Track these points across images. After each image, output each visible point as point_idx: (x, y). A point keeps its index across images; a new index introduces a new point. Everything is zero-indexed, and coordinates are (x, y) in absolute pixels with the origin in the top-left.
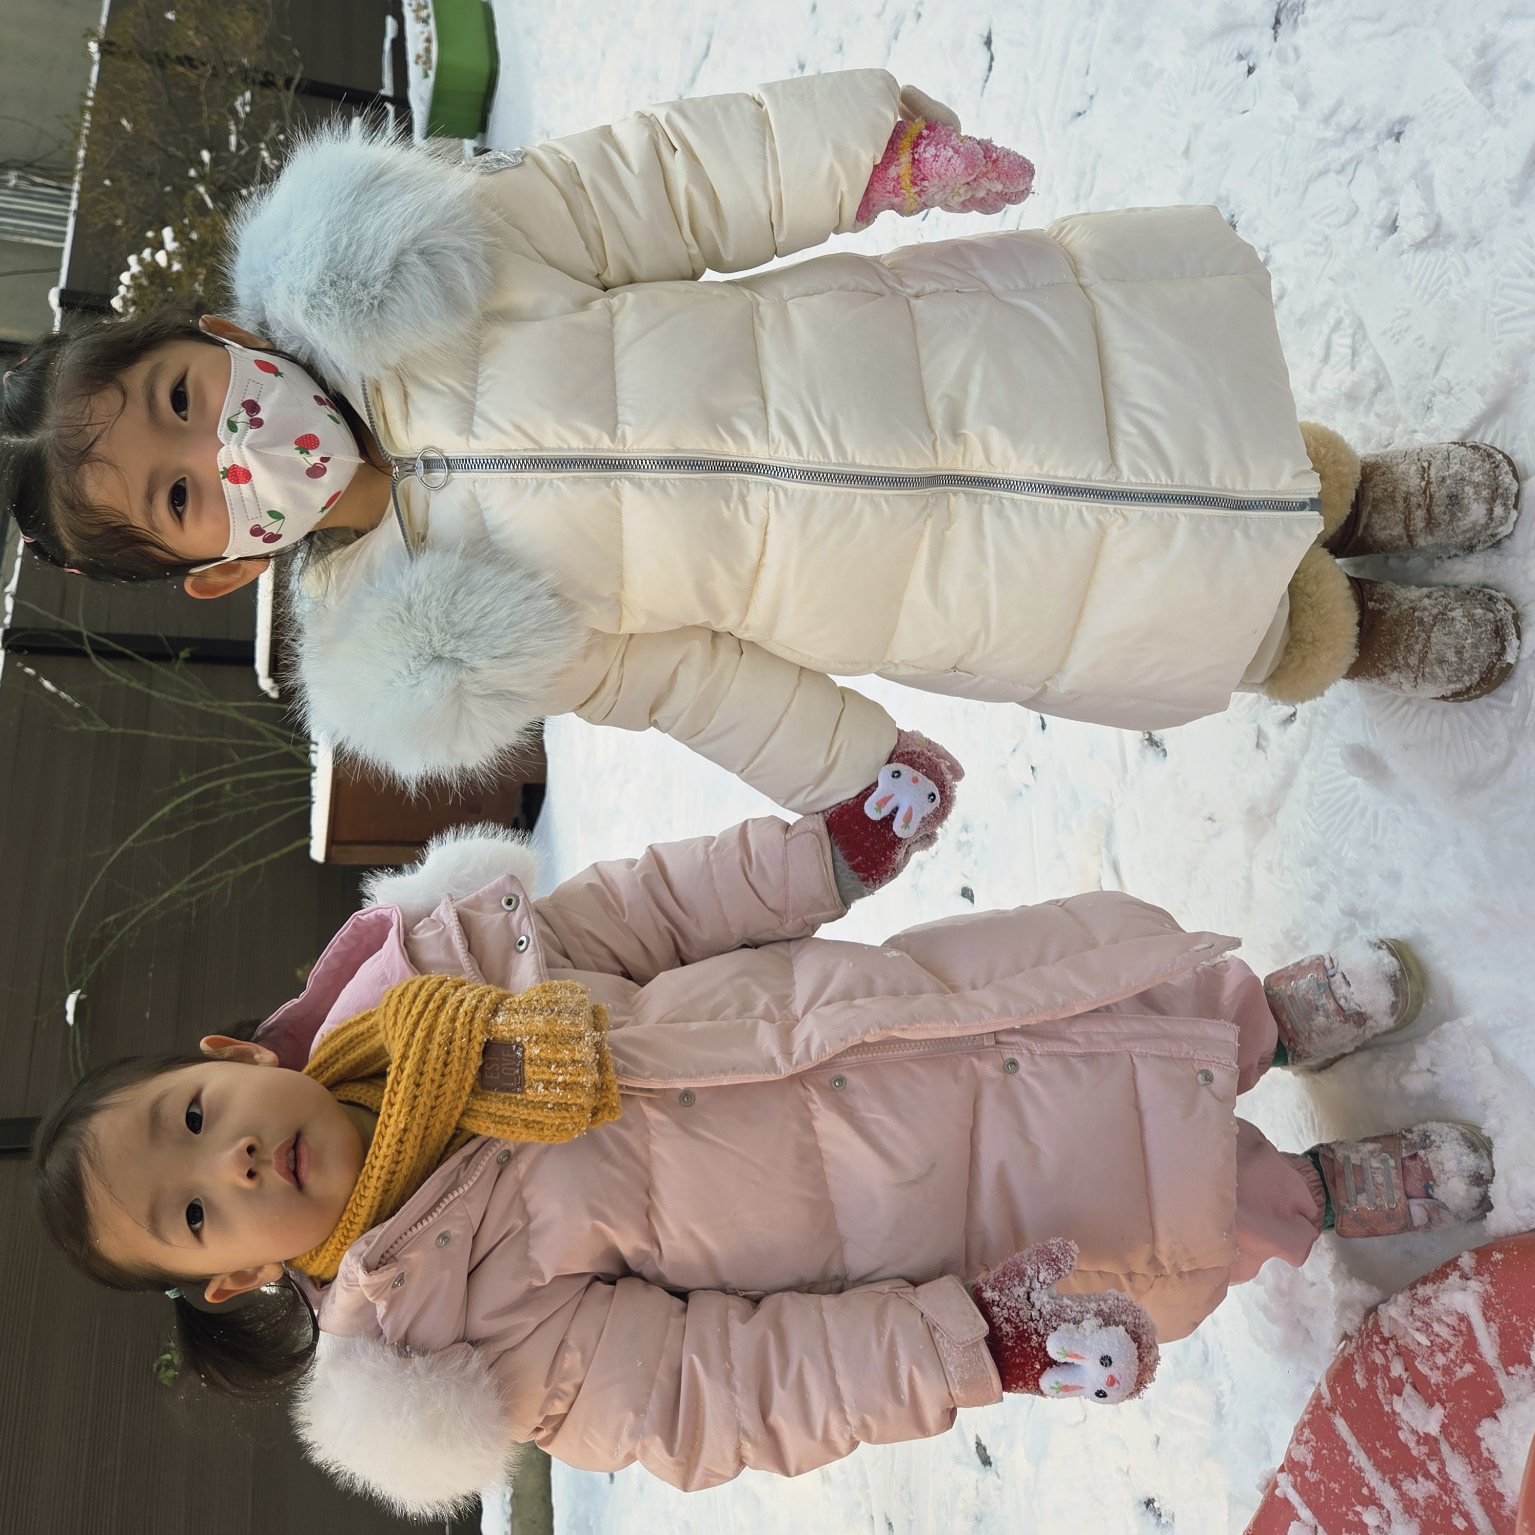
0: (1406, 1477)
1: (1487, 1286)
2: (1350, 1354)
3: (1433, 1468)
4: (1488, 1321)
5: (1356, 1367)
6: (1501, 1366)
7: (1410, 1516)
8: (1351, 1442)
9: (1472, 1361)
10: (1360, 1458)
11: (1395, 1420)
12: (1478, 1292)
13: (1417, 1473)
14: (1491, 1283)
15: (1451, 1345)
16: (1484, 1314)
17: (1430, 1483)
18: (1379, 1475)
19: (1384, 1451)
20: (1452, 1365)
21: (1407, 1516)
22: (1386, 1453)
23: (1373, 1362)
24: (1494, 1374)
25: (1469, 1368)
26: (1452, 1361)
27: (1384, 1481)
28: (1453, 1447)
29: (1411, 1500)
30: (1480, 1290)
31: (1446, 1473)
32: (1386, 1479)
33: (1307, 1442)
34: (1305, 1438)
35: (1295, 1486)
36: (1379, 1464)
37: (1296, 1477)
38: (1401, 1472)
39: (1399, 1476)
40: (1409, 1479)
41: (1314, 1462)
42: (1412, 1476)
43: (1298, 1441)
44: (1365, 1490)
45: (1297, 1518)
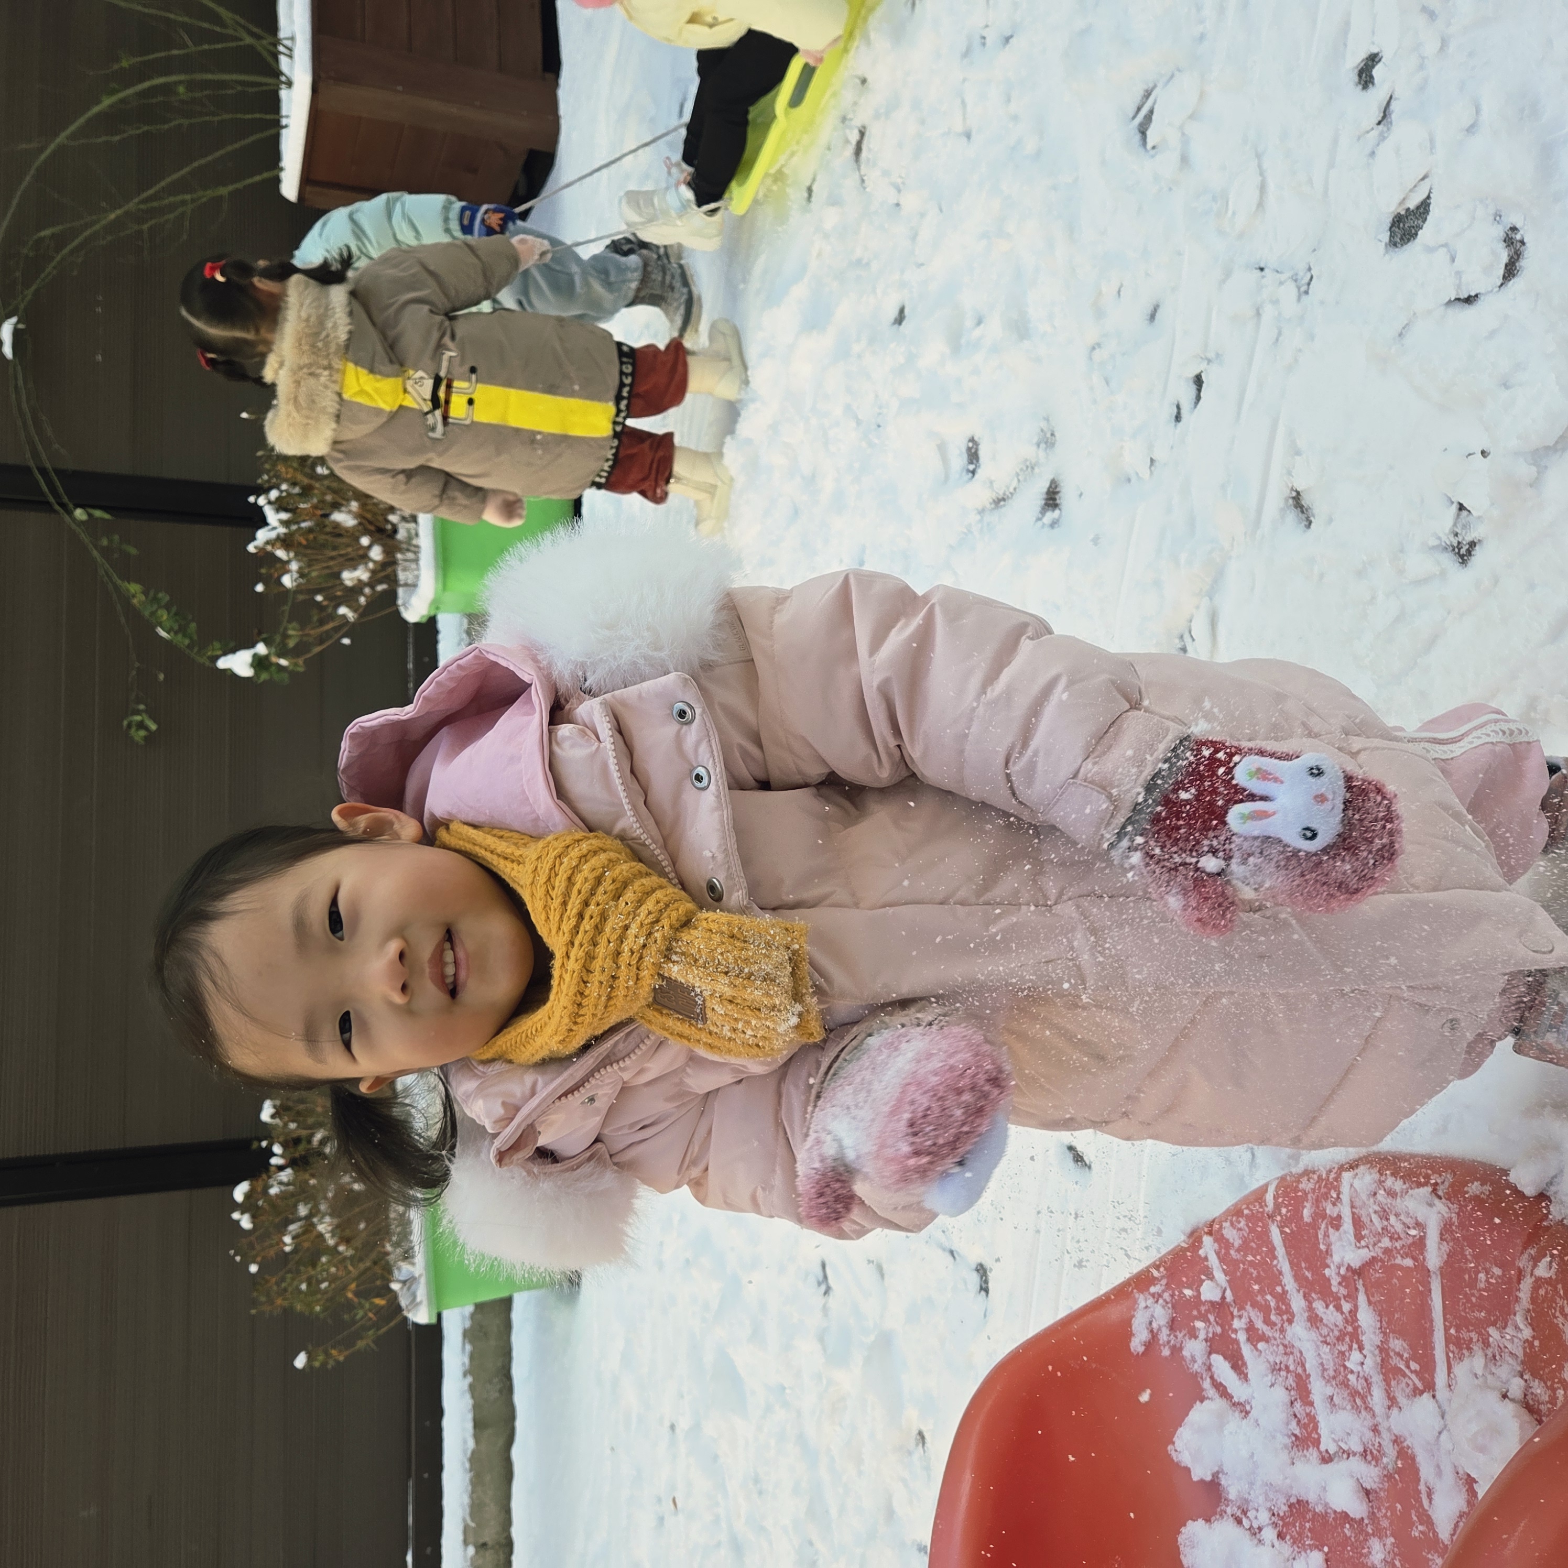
0: (1319, 1299)
1: (1453, 1215)
2: (1304, 1190)
3: (1346, 1307)
4: (1441, 1239)
5: (1307, 1205)
6: (1438, 1273)
7: (1312, 1326)
8: (1280, 1251)
9: (1415, 1259)
10: (1283, 1263)
11: (1326, 1258)
12: (1443, 1216)
13: (1331, 1302)
14: (1458, 1214)
15: (1400, 1238)
16: (1441, 1234)
17: (1339, 1314)
18: (1296, 1285)
19: (1307, 1273)
20: (1394, 1252)
21: (1309, 1324)
22: (1308, 1274)
23: (1325, 1210)
24: (1429, 1276)
25: (1408, 1262)
26: (1396, 1248)
27: (1299, 1291)
28: (1370, 1303)
29: (1317, 1315)
30: (1446, 1215)
31: (1356, 1316)
32: (1301, 1292)
33: (1240, 1229)
34: (1239, 1226)
35: (1218, 1254)
36: (1298, 1277)
37: (1220, 1248)
38: (1316, 1294)
39: (1313, 1295)
40: (1321, 1302)
41: (1240, 1246)
42: (1325, 1302)
43: (1232, 1224)
44: (1279, 1289)
45: (1211, 1277)
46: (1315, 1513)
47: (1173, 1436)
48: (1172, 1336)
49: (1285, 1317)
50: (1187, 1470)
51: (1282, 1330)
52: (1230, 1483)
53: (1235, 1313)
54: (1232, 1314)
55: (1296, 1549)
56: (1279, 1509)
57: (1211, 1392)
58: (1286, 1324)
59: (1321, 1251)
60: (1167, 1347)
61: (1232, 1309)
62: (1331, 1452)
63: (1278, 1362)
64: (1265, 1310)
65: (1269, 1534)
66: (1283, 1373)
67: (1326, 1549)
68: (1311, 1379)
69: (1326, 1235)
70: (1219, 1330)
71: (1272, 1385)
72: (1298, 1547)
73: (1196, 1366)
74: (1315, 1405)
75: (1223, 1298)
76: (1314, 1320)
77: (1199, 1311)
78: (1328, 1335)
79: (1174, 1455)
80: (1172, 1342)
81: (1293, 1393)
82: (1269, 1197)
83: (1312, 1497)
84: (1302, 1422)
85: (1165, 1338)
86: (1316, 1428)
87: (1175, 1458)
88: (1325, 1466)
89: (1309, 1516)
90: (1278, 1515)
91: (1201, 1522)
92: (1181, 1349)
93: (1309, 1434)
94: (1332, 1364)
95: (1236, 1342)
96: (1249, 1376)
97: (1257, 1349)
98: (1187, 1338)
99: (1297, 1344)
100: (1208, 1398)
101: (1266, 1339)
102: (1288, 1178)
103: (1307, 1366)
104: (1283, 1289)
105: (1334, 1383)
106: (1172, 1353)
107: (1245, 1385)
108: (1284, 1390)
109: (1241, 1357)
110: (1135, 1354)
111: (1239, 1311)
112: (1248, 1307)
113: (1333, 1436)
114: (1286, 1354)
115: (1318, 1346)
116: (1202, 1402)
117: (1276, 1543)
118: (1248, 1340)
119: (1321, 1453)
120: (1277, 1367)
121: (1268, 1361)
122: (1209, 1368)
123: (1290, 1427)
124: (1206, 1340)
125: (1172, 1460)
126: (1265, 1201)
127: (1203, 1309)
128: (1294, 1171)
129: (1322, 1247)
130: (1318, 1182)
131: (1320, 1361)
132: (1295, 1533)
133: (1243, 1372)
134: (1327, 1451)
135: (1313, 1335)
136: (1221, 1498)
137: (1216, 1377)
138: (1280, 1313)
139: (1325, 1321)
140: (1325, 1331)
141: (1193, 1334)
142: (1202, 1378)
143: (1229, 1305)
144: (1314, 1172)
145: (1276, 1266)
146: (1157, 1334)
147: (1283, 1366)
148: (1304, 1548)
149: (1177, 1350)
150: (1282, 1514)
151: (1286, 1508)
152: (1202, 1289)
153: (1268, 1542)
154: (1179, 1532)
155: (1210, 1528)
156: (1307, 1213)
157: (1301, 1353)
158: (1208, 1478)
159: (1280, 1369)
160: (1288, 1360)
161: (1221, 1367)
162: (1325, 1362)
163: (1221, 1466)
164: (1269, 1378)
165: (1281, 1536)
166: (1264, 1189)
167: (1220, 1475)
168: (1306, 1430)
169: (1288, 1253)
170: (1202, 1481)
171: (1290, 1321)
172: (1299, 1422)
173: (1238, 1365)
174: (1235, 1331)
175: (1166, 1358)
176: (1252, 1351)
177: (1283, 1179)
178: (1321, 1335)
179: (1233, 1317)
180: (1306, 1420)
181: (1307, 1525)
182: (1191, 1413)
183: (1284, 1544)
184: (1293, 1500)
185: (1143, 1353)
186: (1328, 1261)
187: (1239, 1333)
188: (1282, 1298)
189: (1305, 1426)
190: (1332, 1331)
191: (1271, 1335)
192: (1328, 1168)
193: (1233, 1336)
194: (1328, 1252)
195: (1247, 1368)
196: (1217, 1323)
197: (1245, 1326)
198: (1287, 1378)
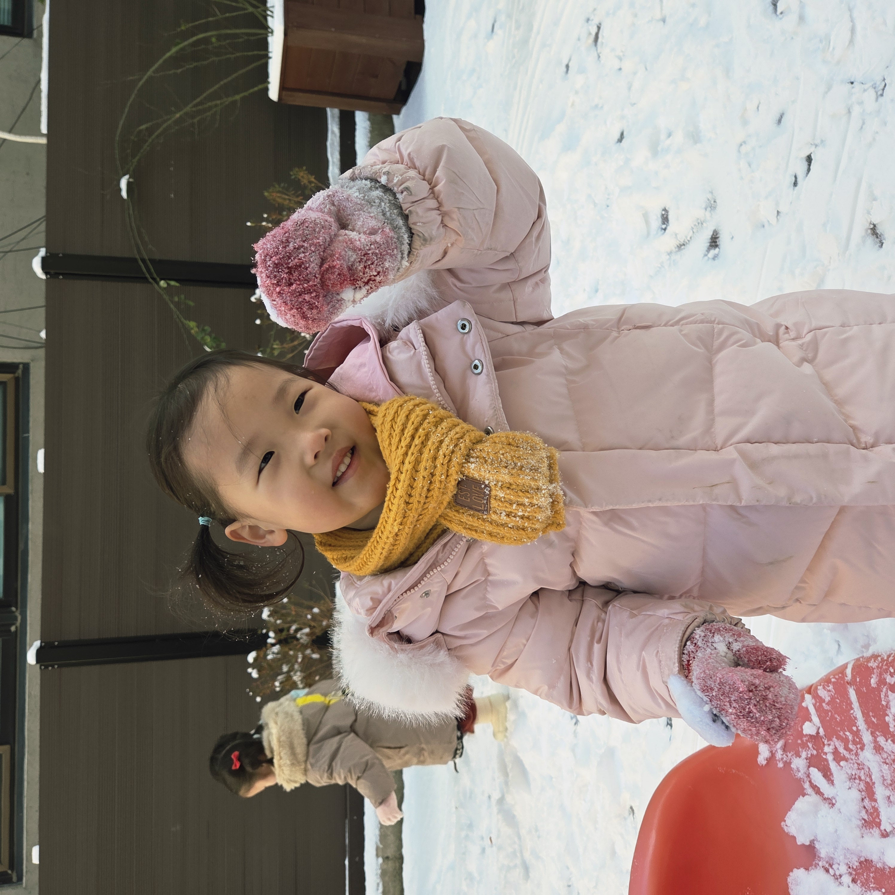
0: (881, 735)
2: (872, 667)
5: (874, 676)
7: (876, 752)
8: (856, 705)
10: (857, 712)
11: (886, 710)
13: (889, 738)
18: (866, 726)
19: (873, 719)
21: (874, 751)
23: (885, 679)
27: (868, 730)
29: (880, 746)
32: (869, 731)
33: (829, 691)
34: (828, 688)
35: (814, 705)
36: (868, 722)
37: (816, 702)
38: (879, 732)
39: (877, 733)
40: (883, 737)
41: (829, 701)
42: (885, 738)
43: (824, 688)
44: (854, 728)
45: (810, 720)
46: (876, 868)
47: (785, 817)
48: (784, 755)
49: (858, 746)
50: (794, 838)
51: (857, 754)
52: (821, 847)
53: (826, 742)
54: (823, 743)
55: (864, 889)
56: (853, 864)
57: (809, 790)
58: (859, 750)
59: (883, 705)
60: (781, 762)
61: (823, 740)
62: (888, 831)
63: (854, 774)
64: (846, 741)
65: (847, 879)
66: (857, 781)
67: (883, 890)
68: (876, 786)
69: (886, 696)
70: (815, 752)
71: (850, 788)
72: (865, 888)
73: (800, 774)
74: (878, 801)
75: (818, 733)
76: (878, 749)
77: (802, 741)
78: (887, 758)
79: (786, 829)
80: (785, 759)
81: (863, 793)
82: (849, 671)
83: (875, 858)
84: (869, 811)
85: (780, 757)
86: (878, 815)
87: (786, 830)
88: (883, 839)
89: (873, 869)
90: (853, 868)
91: (802, 870)
92: (790, 763)
93: (874, 819)
94: (889, 777)
95: (826, 760)
96: (834, 782)
97: (840, 765)
98: (794, 756)
99: (867, 763)
100: (808, 794)
101: (846, 760)
102: (861, 659)
103: (873, 777)
104: (857, 727)
105: (890, 788)
106: (784, 766)
107: (832, 787)
108: (857, 790)
109: (829, 770)
110: (761, 765)
111: (828, 741)
112: (834, 739)
113: (889, 821)
114: (859, 769)
115: (880, 765)
116: (803, 796)
117: (851, 885)
118: (834, 759)
119: (881, 831)
120: (853, 777)
121: (848, 774)
122: (808, 776)
123: (861, 814)
124: (807, 759)
125: (784, 831)
126: (846, 673)
127: (804, 739)
128: (865, 655)
129: (884, 703)
130: (881, 662)
131: (882, 774)
132: (863, 879)
133: (831, 779)
134: (885, 830)
135: (878, 758)
136: (815, 856)
137: (813, 781)
138: (855, 743)
139: (885, 749)
140: (885, 756)
141: (798, 755)
142: (803, 782)
143: (822, 738)
144: (880, 656)
145: (852, 714)
146: (775, 753)
147: (857, 777)
148: (869, 889)
149: (788, 764)
150: (855, 867)
151: (857, 864)
152: (804, 727)
153: (845, 884)
154: (788, 875)
155: (808, 874)
156: (873, 681)
157: (869, 769)
158: (807, 843)
159: (855, 779)
160: (860, 773)
161: (816, 775)
162: (884, 775)
163: (816, 836)
164: (848, 784)
165: (854, 881)
166: (845, 666)
167: (815, 842)
168: (872, 817)
169: (861, 706)
170: (803, 845)
171: (862, 749)
172: (867, 811)
173: (827, 775)
174: (826, 754)
175: (781, 768)
176: (837, 766)
177: (858, 660)
178: (882, 758)
179: (824, 745)
180: (872, 811)
181: (872, 875)
182: (796, 803)
183: (855, 885)
184: (862, 859)
185: (766, 765)
186: (888, 712)
187: (828, 755)
188: (857, 734)
189: (871, 814)
190: (890, 755)
191: (849, 757)
192: (888, 653)
193: (824, 757)
194: (888, 706)
195: (833, 777)
196: (814, 749)
197: (832, 751)
198: (859, 784)
